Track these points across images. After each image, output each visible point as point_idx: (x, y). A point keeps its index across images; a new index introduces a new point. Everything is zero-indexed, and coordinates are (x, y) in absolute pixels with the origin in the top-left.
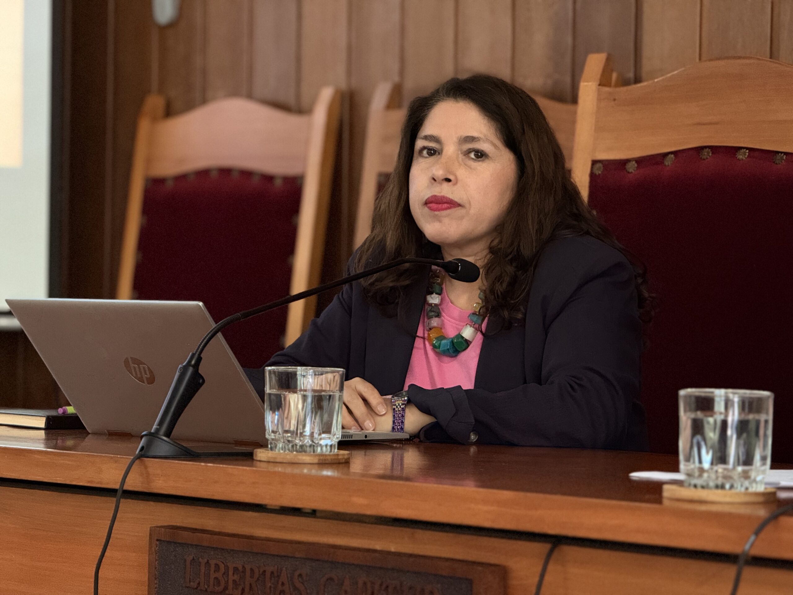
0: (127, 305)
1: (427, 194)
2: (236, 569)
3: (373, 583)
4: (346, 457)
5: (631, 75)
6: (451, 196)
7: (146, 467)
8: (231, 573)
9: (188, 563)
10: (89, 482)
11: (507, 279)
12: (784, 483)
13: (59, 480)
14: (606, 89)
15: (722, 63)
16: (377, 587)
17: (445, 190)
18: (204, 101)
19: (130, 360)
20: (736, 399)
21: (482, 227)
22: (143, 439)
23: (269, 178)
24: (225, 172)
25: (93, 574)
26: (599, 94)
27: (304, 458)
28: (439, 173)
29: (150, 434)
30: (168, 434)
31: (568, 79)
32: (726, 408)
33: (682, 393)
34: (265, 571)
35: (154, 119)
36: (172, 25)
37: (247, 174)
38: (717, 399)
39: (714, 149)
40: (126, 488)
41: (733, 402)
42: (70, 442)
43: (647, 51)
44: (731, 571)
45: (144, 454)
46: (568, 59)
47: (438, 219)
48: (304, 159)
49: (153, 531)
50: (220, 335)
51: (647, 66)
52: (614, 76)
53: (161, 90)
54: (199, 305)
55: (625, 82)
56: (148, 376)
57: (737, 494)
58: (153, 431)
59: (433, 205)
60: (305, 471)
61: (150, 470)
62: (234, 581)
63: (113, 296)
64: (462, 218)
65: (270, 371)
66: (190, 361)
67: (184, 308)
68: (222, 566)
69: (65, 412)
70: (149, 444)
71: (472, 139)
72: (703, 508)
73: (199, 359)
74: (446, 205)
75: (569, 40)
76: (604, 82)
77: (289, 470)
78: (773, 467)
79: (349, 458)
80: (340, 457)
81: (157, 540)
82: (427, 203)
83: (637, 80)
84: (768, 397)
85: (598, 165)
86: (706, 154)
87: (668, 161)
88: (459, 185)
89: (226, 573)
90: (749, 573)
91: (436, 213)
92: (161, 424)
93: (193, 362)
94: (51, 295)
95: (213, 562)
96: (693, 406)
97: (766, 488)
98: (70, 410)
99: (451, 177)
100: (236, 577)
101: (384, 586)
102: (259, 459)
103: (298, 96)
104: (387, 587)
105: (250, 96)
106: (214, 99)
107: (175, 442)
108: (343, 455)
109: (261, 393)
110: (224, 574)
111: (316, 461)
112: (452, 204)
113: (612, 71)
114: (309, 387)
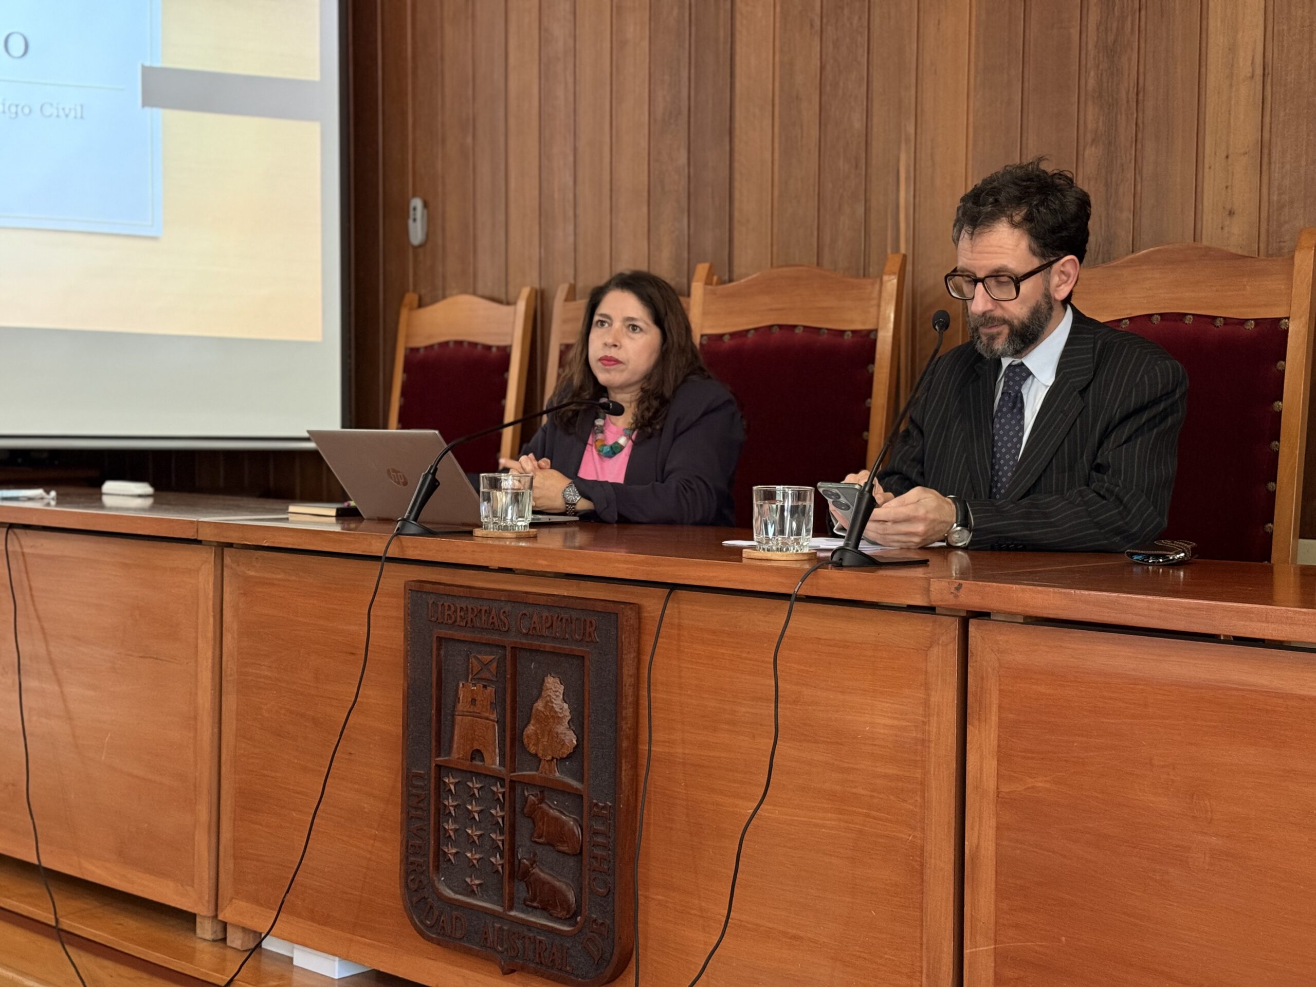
0: (396, 433)
1: (601, 354)
2: (461, 609)
3: (552, 617)
4: (535, 533)
5: (726, 277)
6: (617, 357)
7: (401, 542)
8: (459, 610)
9: (430, 606)
10: (363, 552)
11: (653, 410)
12: (822, 547)
13: (344, 550)
14: (709, 287)
15: (785, 269)
16: (555, 618)
17: (613, 353)
18: (444, 297)
19: (391, 470)
20: (790, 492)
21: (636, 378)
22: (399, 523)
23: (488, 348)
24: (459, 343)
25: (367, 612)
26: (705, 290)
27: (506, 534)
28: (610, 341)
29: (403, 520)
30: (415, 519)
31: (685, 281)
32: (784, 498)
33: (755, 488)
34: (481, 610)
35: (411, 309)
36: (421, 246)
37: (474, 345)
38: (778, 492)
39: (781, 327)
40: (387, 555)
41: (788, 493)
42: (353, 526)
43: (736, 262)
44: (786, 605)
45: (399, 533)
46: (685, 267)
47: (608, 371)
48: (512, 335)
49: (406, 583)
50: (450, 452)
51: (737, 271)
52: (715, 278)
53: (415, 291)
54: (435, 433)
55: (721, 282)
56: (403, 481)
57: (792, 554)
58: (405, 517)
59: (604, 362)
60: (508, 543)
61: (404, 543)
62: (461, 616)
63: (385, 427)
64: (623, 371)
65: (483, 477)
66: (429, 472)
67: (426, 435)
68: (452, 606)
69: (349, 505)
70: (403, 526)
71: (632, 319)
72: (769, 564)
73: (436, 470)
74: (613, 363)
75: (685, 255)
76: (708, 282)
77: (497, 543)
78: (814, 536)
79: (536, 534)
80: (531, 533)
81: (410, 590)
82: (600, 360)
83: (731, 280)
84: (811, 490)
85: (705, 338)
86: (775, 330)
87: (750, 335)
88: (622, 349)
89: (455, 611)
90: (797, 606)
91: (607, 367)
92: (410, 512)
93: (432, 471)
94: (343, 426)
95: (446, 604)
96: (762, 497)
97: (809, 550)
98: (352, 503)
99: (617, 344)
100: (462, 614)
101: (560, 619)
102: (476, 535)
103: (507, 293)
104: (562, 619)
105: (475, 293)
106: (451, 295)
107: (420, 526)
108: (533, 532)
109: (478, 491)
110: (454, 611)
111: (514, 536)
112: (617, 362)
113: (713, 275)
114: (509, 487)
